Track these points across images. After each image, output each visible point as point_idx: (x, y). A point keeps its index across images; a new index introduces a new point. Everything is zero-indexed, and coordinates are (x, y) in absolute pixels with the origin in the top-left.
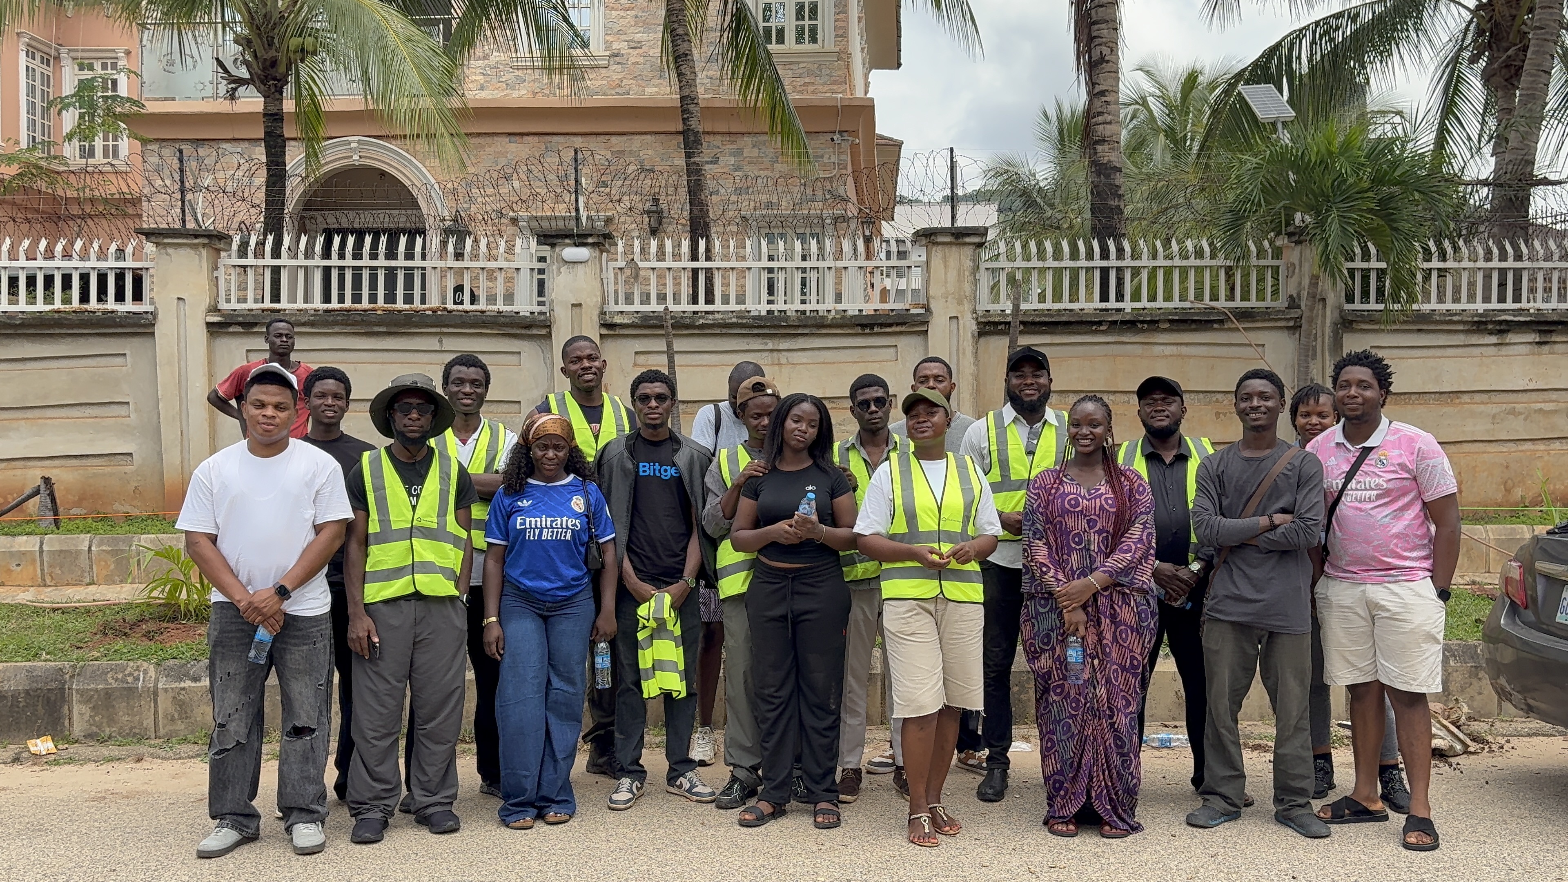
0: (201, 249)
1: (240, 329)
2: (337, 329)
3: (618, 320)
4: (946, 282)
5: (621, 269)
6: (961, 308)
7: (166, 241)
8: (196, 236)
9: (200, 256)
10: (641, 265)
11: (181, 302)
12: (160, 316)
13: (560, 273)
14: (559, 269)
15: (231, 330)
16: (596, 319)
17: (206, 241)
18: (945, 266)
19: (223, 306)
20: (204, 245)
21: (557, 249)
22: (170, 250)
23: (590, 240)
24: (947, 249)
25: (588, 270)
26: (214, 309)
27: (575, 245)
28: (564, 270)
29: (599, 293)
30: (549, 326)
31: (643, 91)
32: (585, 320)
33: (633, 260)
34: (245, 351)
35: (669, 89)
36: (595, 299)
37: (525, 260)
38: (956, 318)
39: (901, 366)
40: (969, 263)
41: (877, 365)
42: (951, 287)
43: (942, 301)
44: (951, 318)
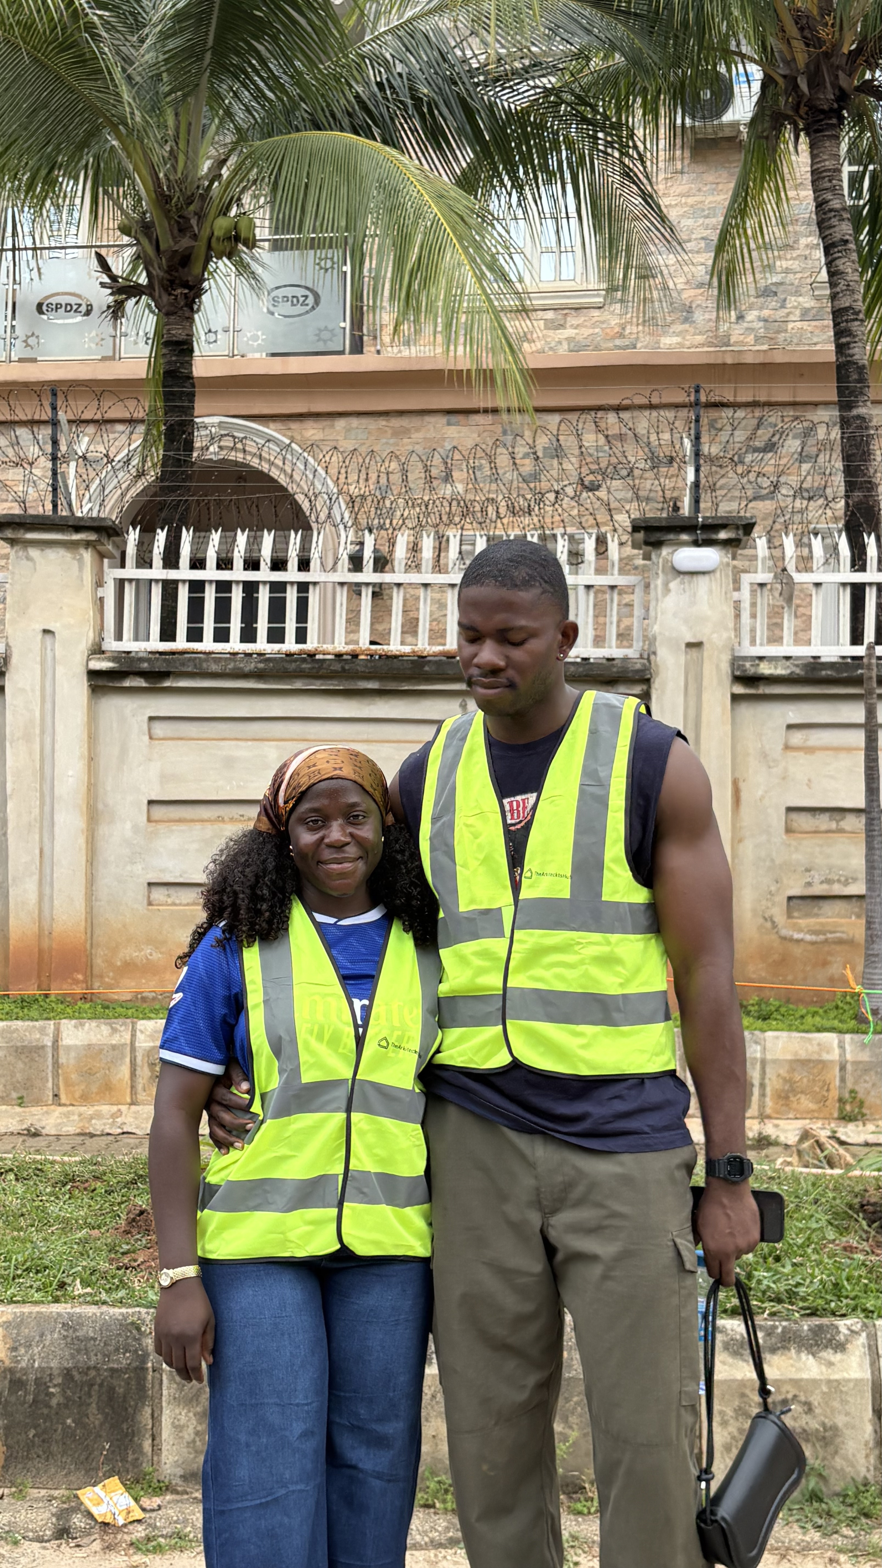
0: (82, 551)
1: (141, 683)
2: (299, 685)
3: (765, 669)
5: (762, 585)
7: (30, 536)
8: (78, 529)
9: (81, 561)
10: (798, 577)
11: (48, 638)
12: (14, 660)
13: (667, 590)
14: (666, 585)
15: (127, 683)
16: (725, 668)
17: (92, 537)
19: (111, 645)
20: (88, 544)
21: (665, 551)
22: (34, 552)
23: (723, 535)
25: (715, 586)
26: (97, 650)
27: (696, 544)
28: (673, 585)
29: (731, 625)
30: (647, 681)
31: (658, 342)
32: (708, 670)
33: (784, 570)
34: (146, 718)
35: (700, 339)
36: (725, 635)
37: (600, 571)
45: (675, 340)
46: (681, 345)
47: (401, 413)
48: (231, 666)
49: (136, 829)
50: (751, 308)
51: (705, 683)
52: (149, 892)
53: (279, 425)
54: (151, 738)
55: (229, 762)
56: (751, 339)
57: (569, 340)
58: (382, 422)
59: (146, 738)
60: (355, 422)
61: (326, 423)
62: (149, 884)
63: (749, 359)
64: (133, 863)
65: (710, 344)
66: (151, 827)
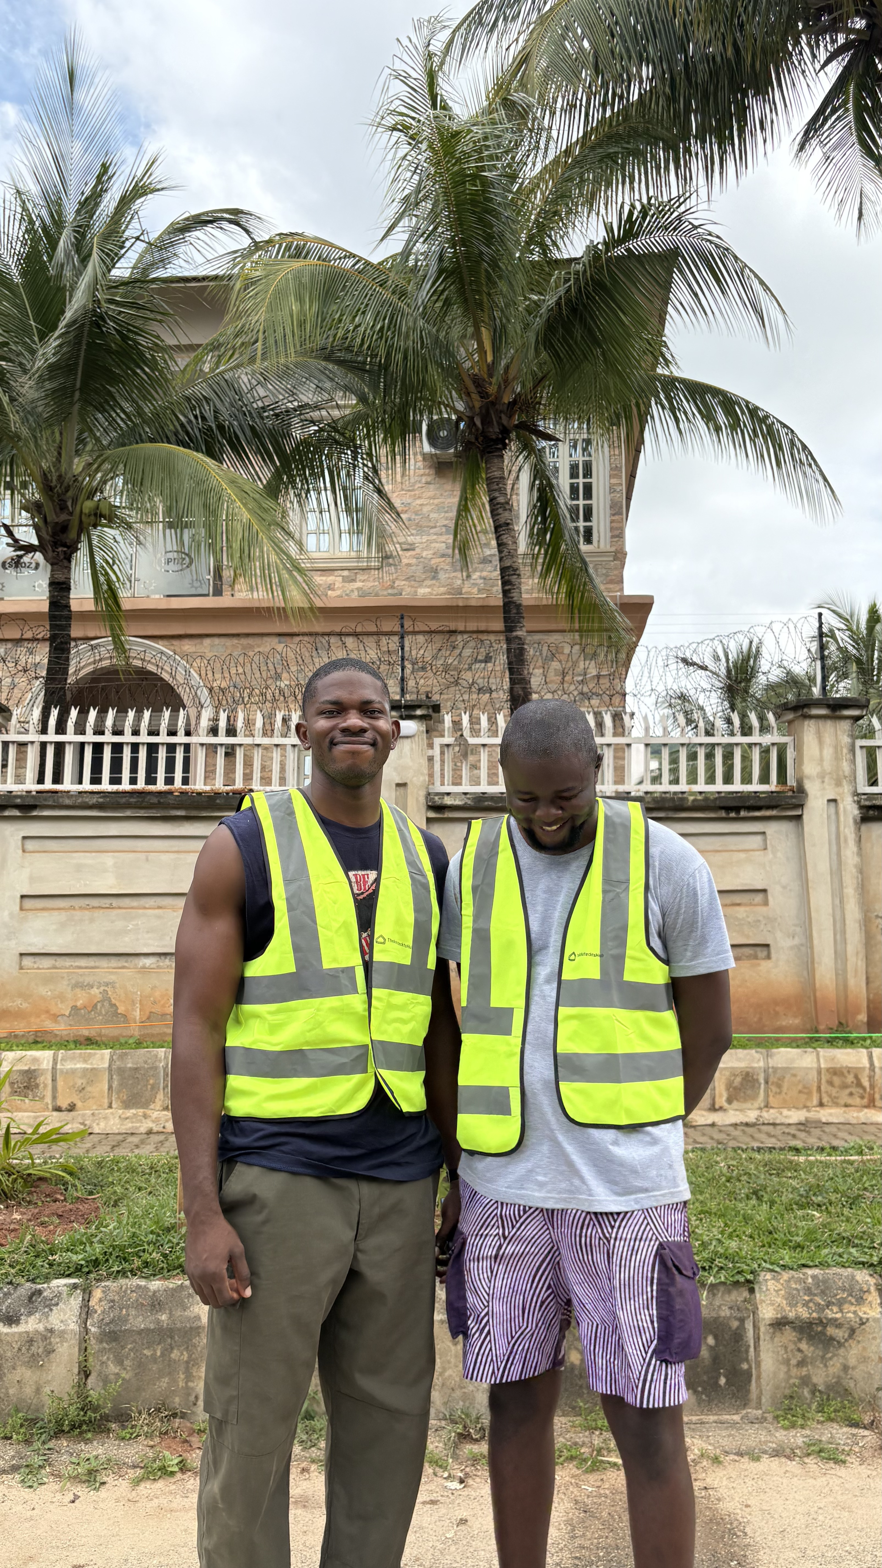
1: (16, 813)
2: (128, 813)
3: (448, 801)
4: (821, 759)
5: (448, 746)
6: (840, 790)
10: (472, 741)
15: (6, 813)
16: (422, 800)
23: (419, 712)
24: (821, 723)
25: (415, 746)
29: (426, 772)
31: (416, 592)
32: (411, 802)
33: (462, 735)
34: (20, 837)
35: (442, 590)
36: (422, 778)
38: (835, 801)
39: (771, 856)
40: (846, 740)
41: (742, 855)
42: (828, 766)
43: (817, 783)
44: (829, 801)
45: (428, 590)
46: (431, 594)
47: (247, 635)
48: (80, 800)
49: (11, 915)
50: (475, 571)
52: (21, 960)
53: (166, 642)
54: (24, 851)
55: (79, 868)
56: (475, 590)
57: (358, 589)
58: (235, 641)
59: (20, 851)
60: (217, 641)
61: (198, 641)
62: (21, 955)
63: (473, 603)
64: (10, 940)
65: (449, 593)
66: (23, 913)
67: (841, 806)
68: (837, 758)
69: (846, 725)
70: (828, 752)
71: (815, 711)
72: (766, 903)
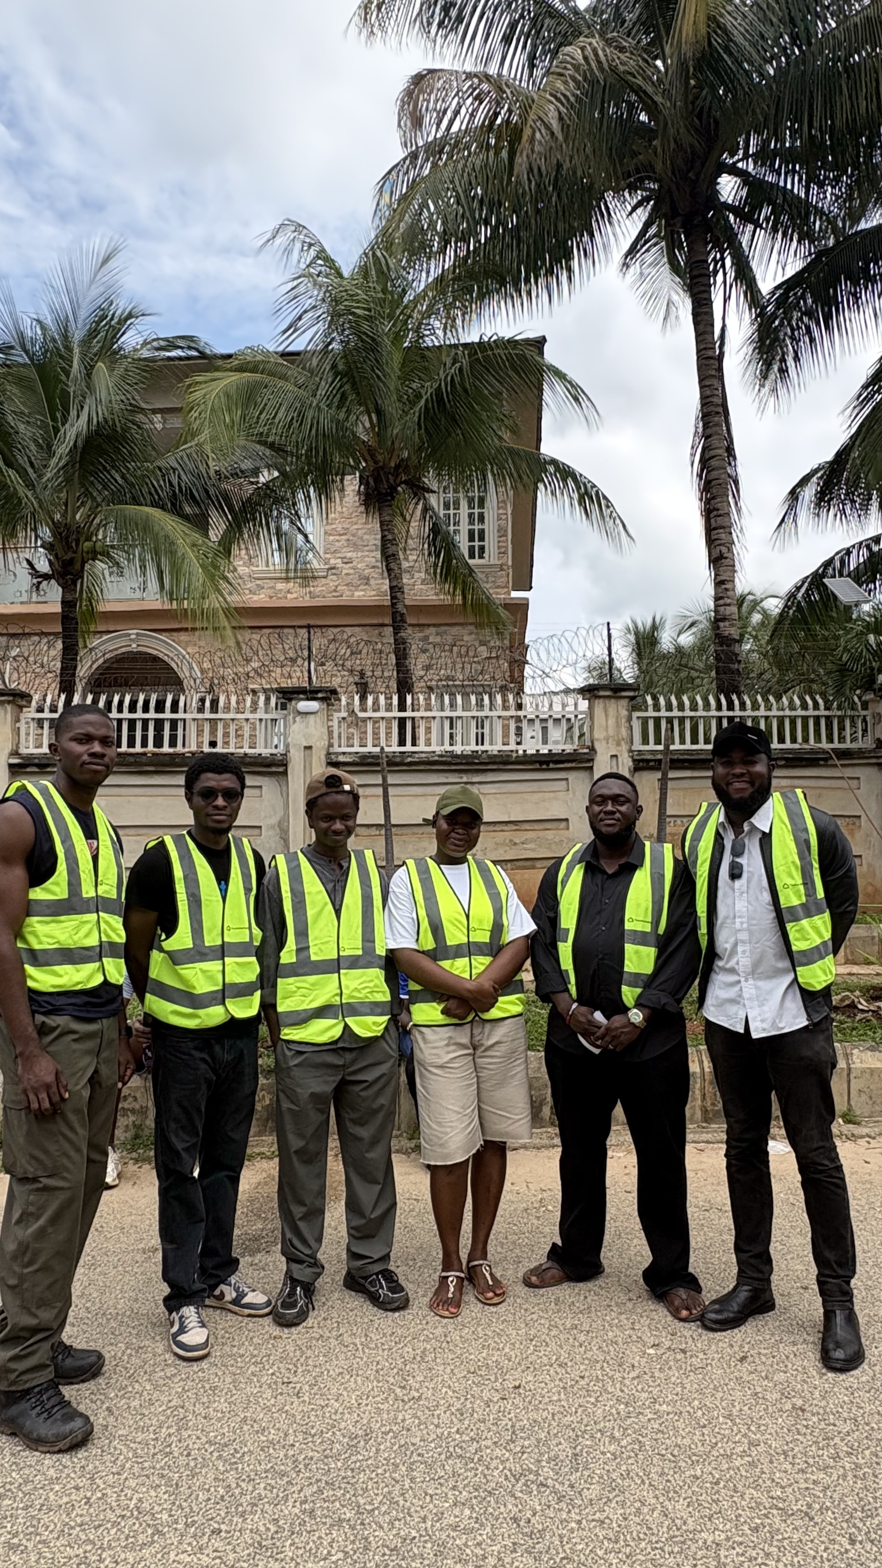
0: (7, 705)
1: (36, 769)
3: (341, 759)
4: (607, 727)
5: (344, 719)
6: (619, 748)
8: (3, 695)
9: (6, 711)
10: (360, 715)
13: (295, 722)
14: (294, 718)
15: (29, 770)
16: (323, 758)
17: (11, 698)
18: (606, 716)
19: (23, 751)
20: (9, 702)
21: (293, 702)
23: (320, 695)
24: (606, 701)
25: (318, 720)
26: (15, 753)
27: (308, 699)
28: (298, 719)
29: (327, 738)
30: (286, 765)
31: (353, 595)
32: (315, 759)
33: (354, 711)
36: (324, 743)
37: (266, 712)
38: (616, 756)
39: (571, 795)
40: (624, 713)
41: (552, 795)
42: (611, 732)
43: (604, 742)
44: (612, 756)
46: (364, 596)
51: (314, 765)
53: (167, 634)
57: (310, 593)
61: (191, 633)
67: (620, 760)
68: (618, 725)
69: (624, 702)
70: (611, 722)
71: (602, 693)
72: (568, 828)
